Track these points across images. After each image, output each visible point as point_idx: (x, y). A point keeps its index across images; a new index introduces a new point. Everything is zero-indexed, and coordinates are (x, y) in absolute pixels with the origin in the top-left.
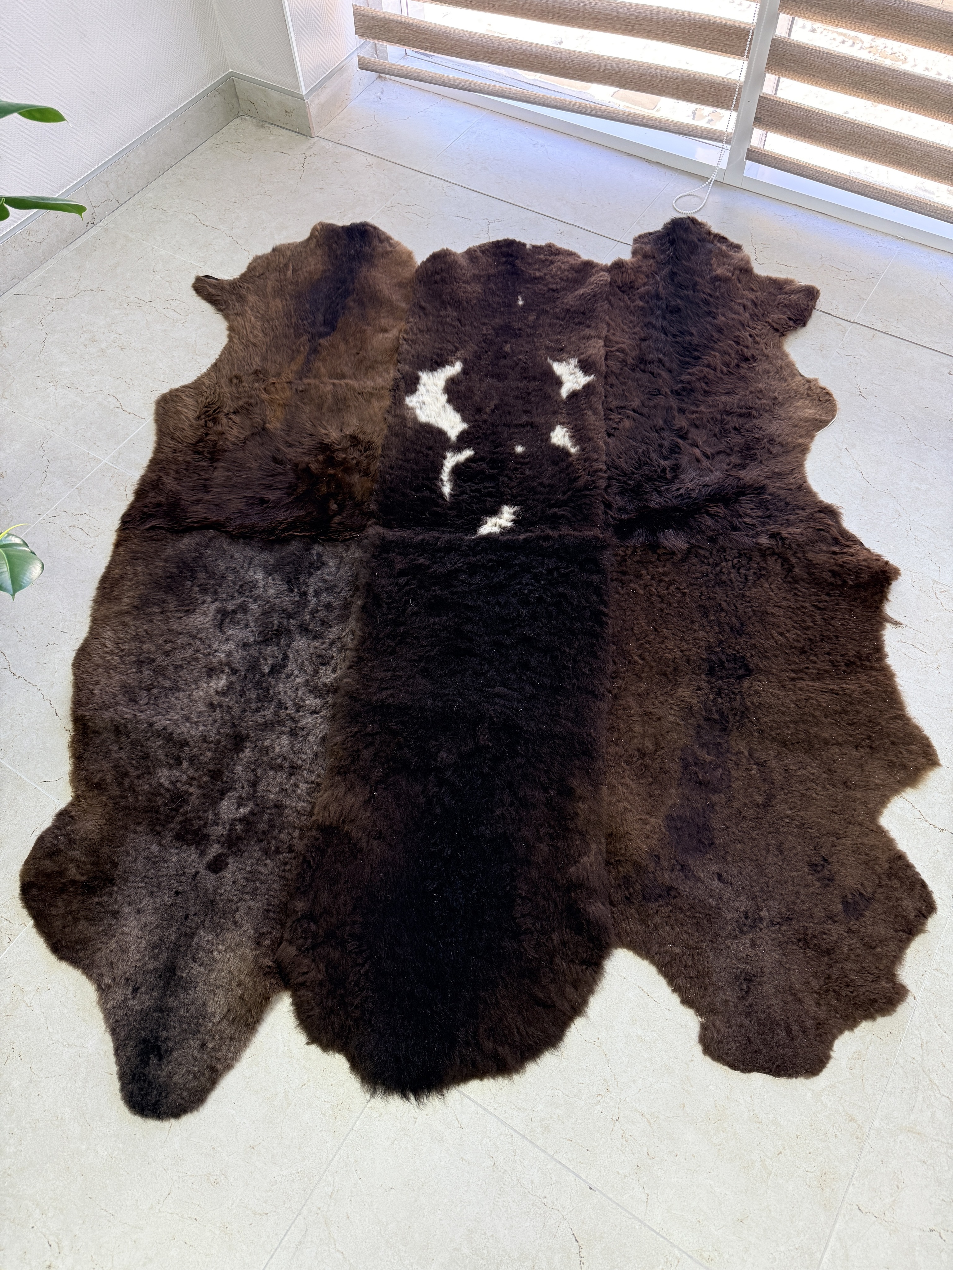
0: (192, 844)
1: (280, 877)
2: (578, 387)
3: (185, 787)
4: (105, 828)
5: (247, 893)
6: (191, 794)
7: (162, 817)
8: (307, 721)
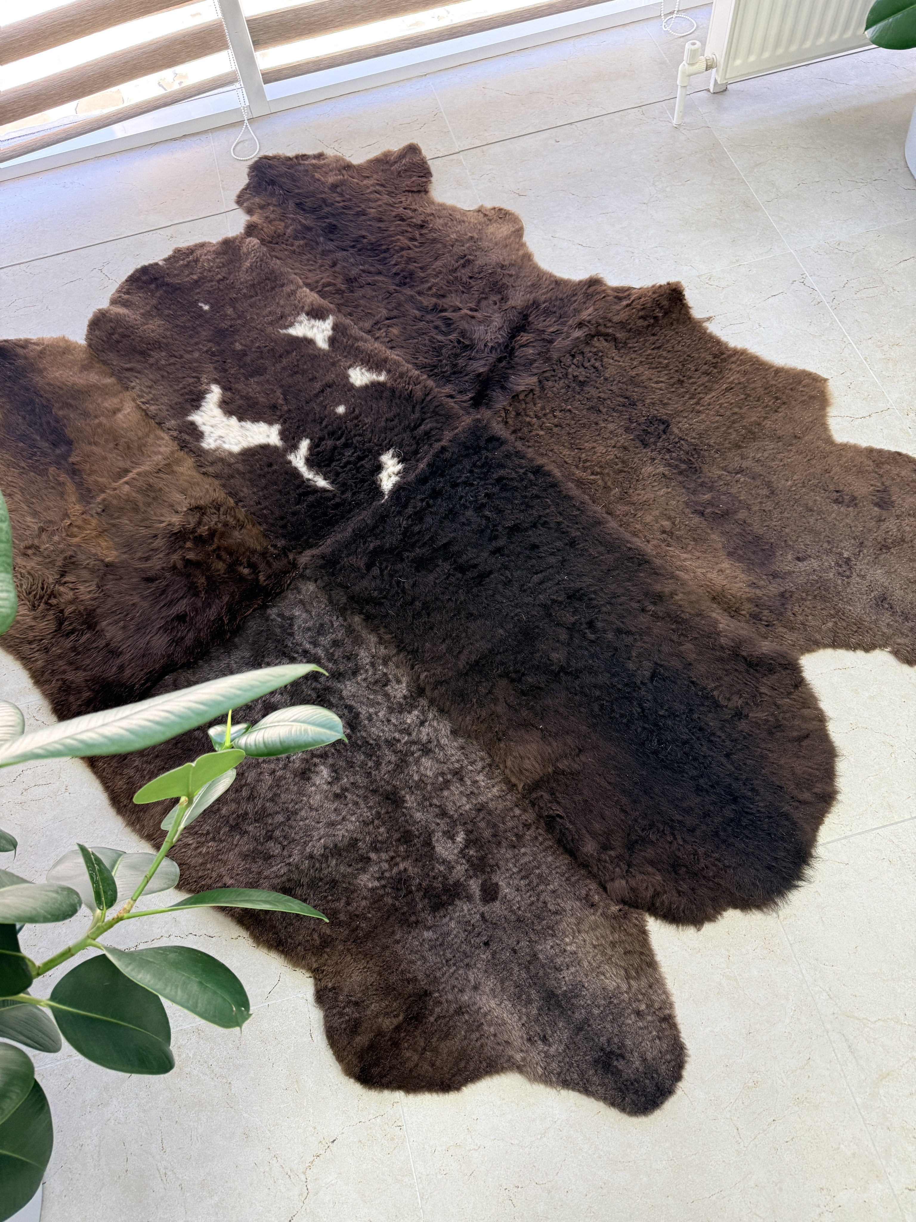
0: (453, 901)
1: (544, 851)
2: (330, 333)
3: (395, 870)
4: (370, 965)
5: (538, 885)
6: (405, 870)
7: (405, 909)
8: (425, 733)
